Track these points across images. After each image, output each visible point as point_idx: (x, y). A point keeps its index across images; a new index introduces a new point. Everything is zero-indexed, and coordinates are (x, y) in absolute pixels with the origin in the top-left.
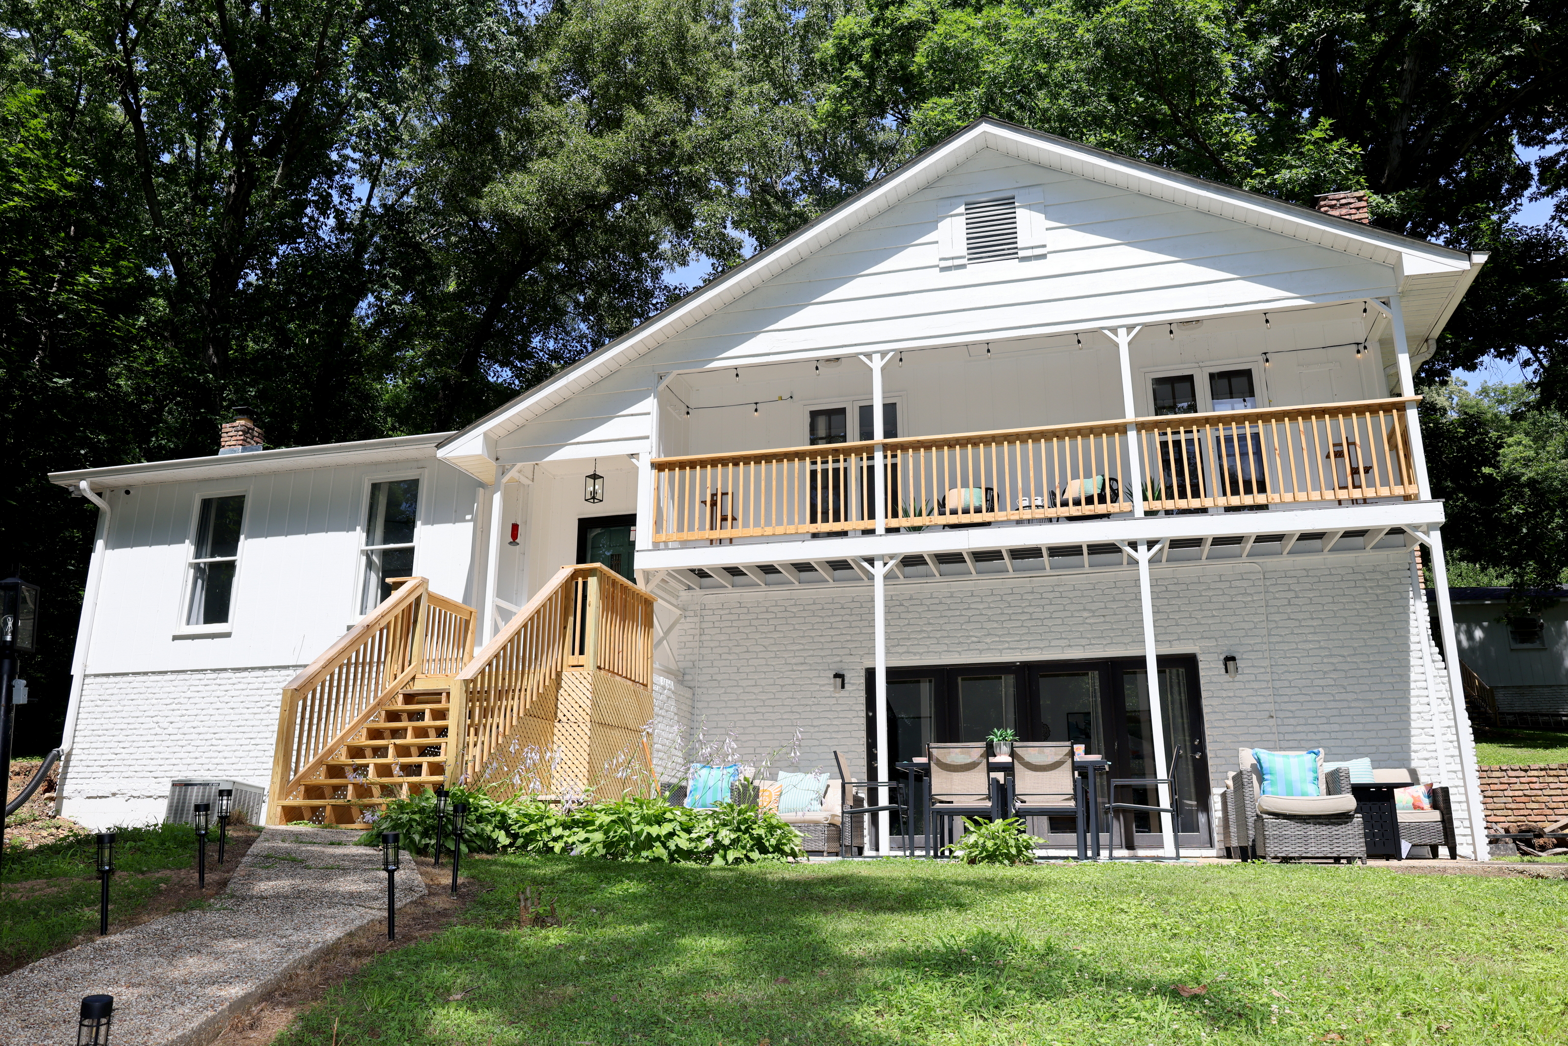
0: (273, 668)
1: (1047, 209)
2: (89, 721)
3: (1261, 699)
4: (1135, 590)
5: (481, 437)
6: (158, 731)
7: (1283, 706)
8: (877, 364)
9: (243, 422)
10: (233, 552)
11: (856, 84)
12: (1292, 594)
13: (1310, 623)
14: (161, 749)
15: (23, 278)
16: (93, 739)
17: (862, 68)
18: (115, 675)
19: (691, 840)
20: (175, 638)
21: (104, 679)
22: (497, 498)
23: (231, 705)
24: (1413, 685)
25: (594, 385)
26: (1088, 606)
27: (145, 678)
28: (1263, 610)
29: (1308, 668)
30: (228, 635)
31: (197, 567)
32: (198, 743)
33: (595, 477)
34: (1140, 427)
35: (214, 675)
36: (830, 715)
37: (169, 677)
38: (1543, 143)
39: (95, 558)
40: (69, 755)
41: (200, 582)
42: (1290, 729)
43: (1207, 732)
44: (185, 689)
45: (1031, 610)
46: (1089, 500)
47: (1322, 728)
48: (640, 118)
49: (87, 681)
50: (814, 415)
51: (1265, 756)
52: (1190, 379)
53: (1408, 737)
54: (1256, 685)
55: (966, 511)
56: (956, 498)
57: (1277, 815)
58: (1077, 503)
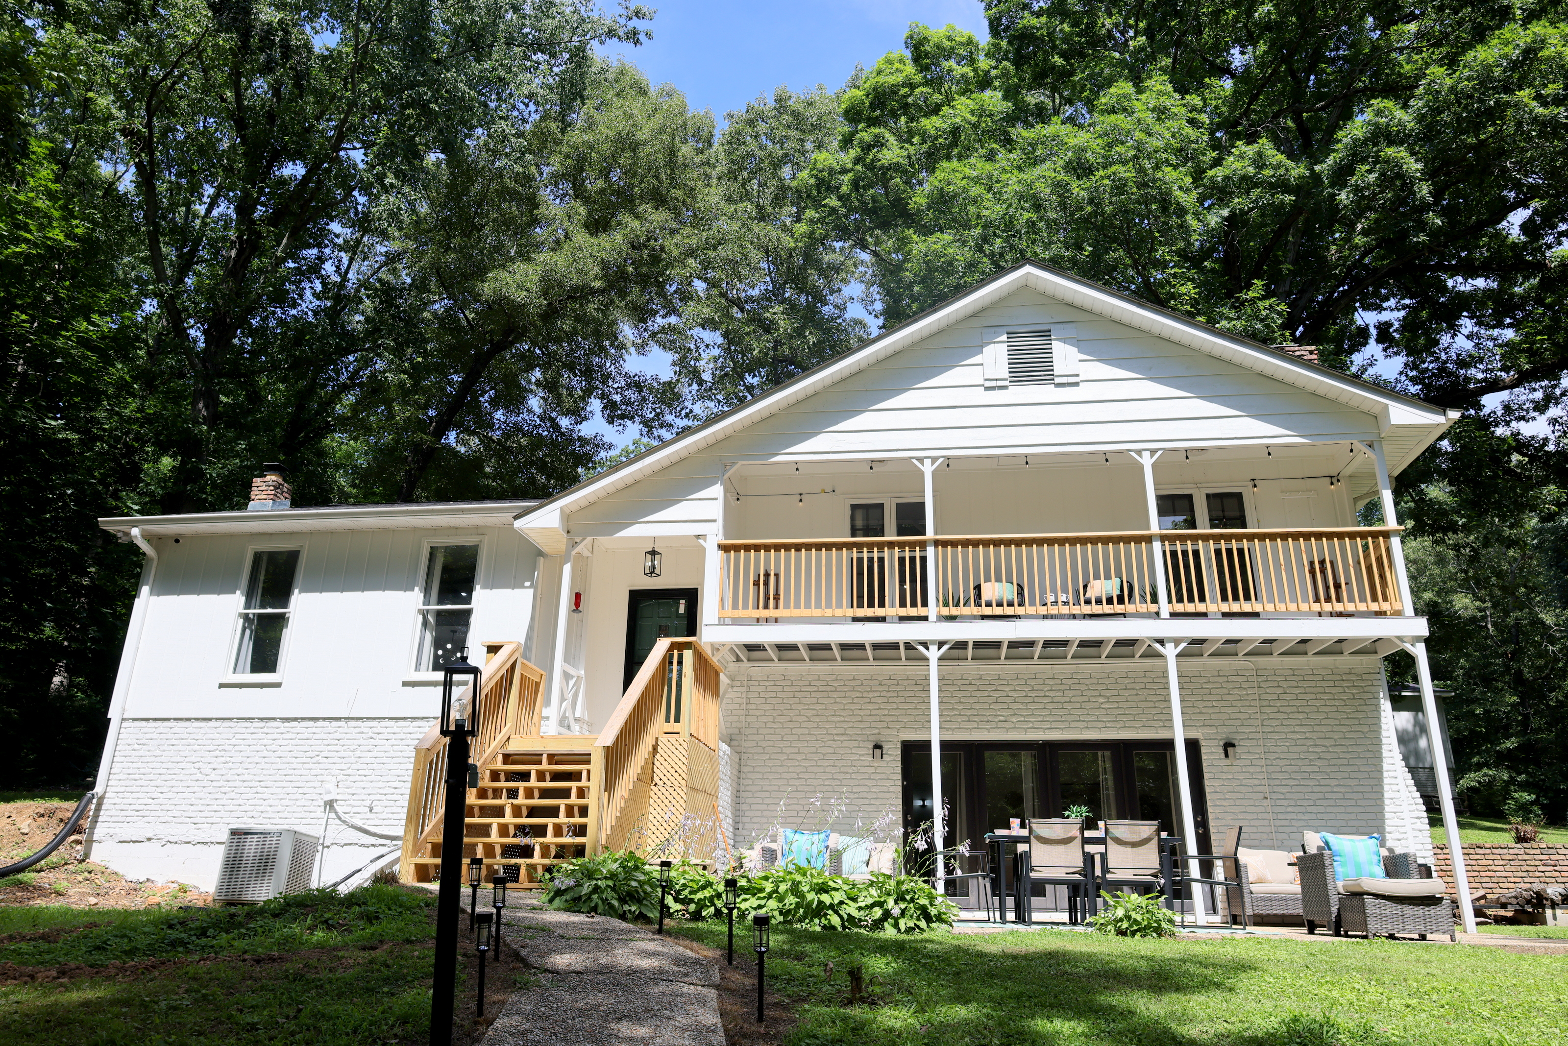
0: (324, 719)
1: (1078, 343)
2: (125, 765)
3: (1256, 782)
4: (1163, 680)
5: (558, 511)
6: (199, 776)
7: (1276, 789)
8: (928, 469)
9: (274, 478)
10: (285, 604)
11: (833, 210)
12: (1280, 690)
13: (1296, 716)
14: (202, 795)
15: (24, 321)
16: (128, 783)
17: (840, 198)
18: (155, 720)
19: (860, 909)
20: (221, 686)
21: (144, 724)
22: (567, 569)
23: (279, 754)
24: (1385, 774)
25: (664, 469)
26: (1103, 693)
27: (188, 724)
28: (1257, 703)
29: (1296, 756)
30: (278, 685)
31: (246, 617)
32: (242, 790)
33: (653, 553)
34: (1163, 538)
35: (262, 724)
36: (869, 783)
37: (213, 724)
38: (1379, 308)
39: (138, 603)
40: (101, 799)
41: (248, 632)
42: (1282, 809)
43: (1210, 810)
44: (230, 736)
45: (1052, 694)
46: (1110, 601)
47: (1310, 809)
48: (636, 224)
49: (125, 724)
50: (854, 507)
51: (1332, 838)
52: (1189, 497)
53: (1383, 819)
54: (1252, 770)
55: (1000, 604)
56: (990, 591)
57: (1377, 896)
58: (1099, 602)
